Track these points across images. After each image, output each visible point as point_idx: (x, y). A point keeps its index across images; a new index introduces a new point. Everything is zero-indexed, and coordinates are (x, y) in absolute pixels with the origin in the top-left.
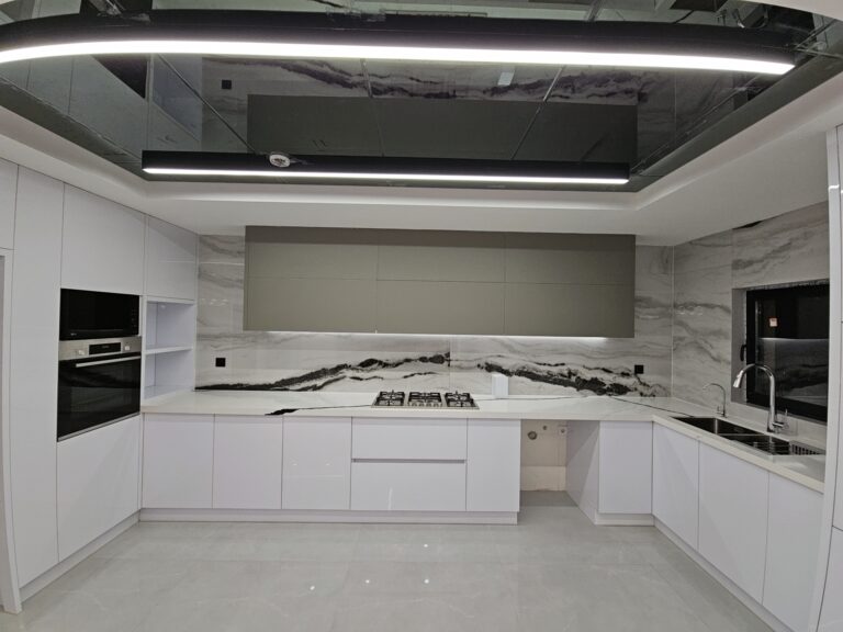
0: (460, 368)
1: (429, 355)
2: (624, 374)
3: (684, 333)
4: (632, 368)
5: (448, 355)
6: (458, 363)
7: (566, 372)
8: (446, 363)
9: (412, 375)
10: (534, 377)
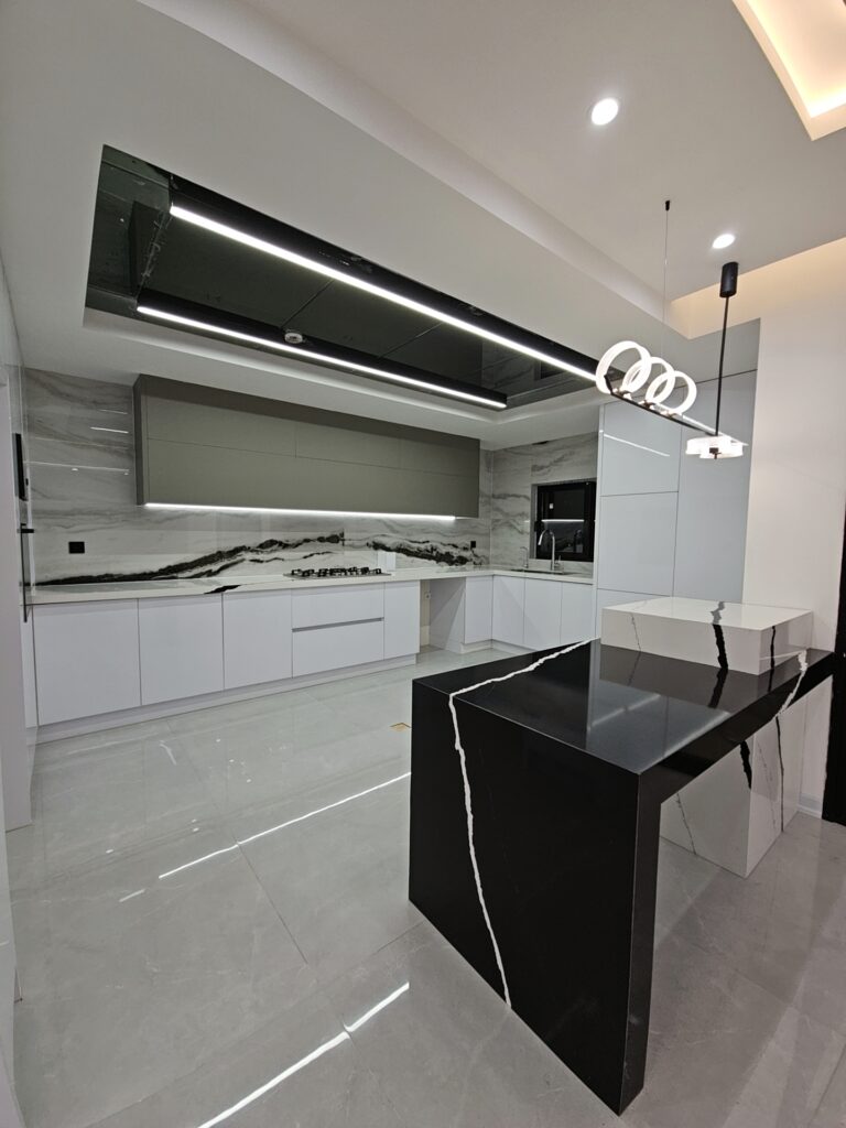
0: (353, 547)
1: (326, 535)
2: (465, 549)
3: (500, 516)
4: (469, 543)
5: (342, 535)
6: (351, 542)
7: (429, 548)
8: (341, 542)
9: (311, 555)
10: (408, 552)
